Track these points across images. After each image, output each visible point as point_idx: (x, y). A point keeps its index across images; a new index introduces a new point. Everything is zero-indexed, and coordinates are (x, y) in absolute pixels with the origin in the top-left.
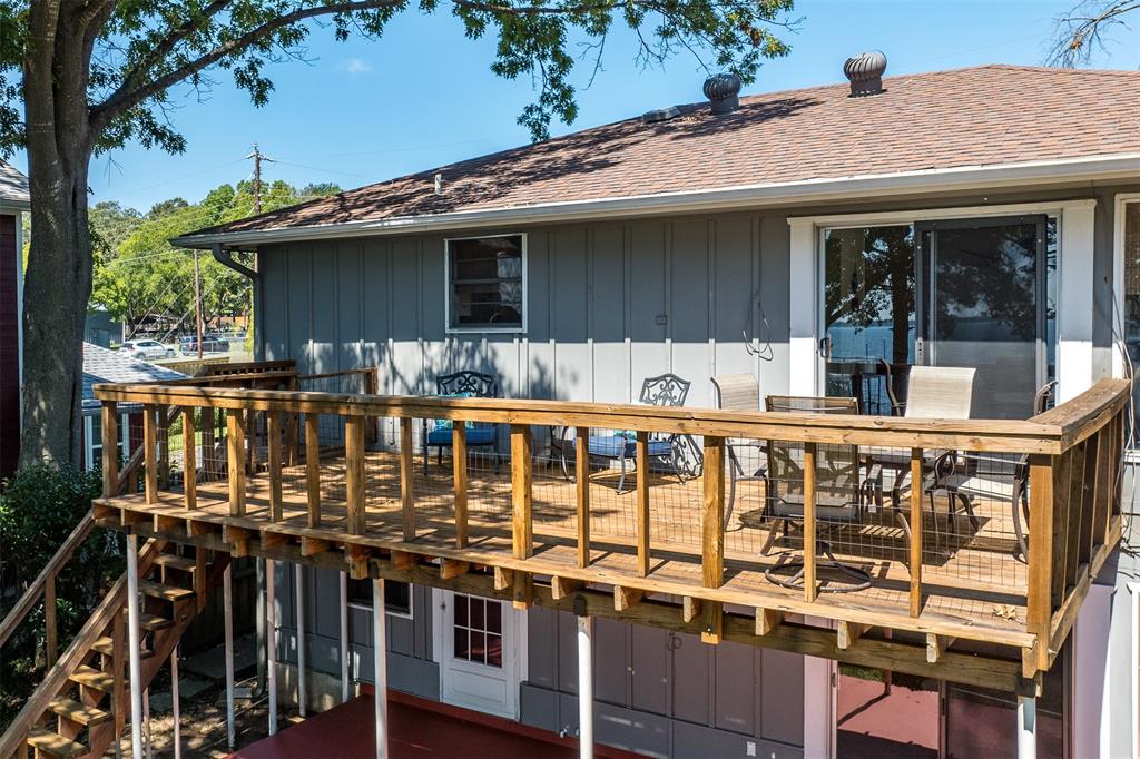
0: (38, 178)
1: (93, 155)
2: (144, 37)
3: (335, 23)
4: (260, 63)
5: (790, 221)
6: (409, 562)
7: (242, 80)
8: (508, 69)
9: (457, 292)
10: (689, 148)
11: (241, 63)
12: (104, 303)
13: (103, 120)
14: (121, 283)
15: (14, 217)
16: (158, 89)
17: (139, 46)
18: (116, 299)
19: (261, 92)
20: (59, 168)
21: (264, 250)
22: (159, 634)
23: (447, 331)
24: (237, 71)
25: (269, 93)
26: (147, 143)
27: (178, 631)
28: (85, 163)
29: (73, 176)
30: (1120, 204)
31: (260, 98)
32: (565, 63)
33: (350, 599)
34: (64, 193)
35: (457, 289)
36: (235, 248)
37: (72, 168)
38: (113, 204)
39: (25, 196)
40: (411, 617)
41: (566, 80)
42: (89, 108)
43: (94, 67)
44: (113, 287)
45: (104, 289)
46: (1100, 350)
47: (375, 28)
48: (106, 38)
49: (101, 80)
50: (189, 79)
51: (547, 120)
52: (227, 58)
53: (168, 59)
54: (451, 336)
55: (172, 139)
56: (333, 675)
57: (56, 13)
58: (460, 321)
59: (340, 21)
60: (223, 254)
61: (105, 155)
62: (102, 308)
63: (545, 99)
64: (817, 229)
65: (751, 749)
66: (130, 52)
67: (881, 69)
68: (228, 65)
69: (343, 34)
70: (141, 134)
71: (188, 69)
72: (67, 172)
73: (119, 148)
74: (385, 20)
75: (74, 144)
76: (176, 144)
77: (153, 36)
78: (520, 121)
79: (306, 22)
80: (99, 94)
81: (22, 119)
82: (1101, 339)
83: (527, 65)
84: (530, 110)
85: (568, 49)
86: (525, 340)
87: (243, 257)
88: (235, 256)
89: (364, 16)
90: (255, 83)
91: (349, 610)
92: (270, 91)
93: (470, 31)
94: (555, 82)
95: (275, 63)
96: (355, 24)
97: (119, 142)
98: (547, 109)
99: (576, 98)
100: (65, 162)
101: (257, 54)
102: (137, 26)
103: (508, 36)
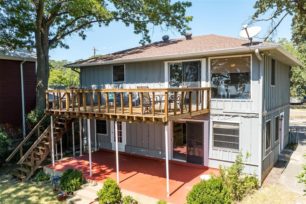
0: (38, 54)
1: (50, 50)
2: (61, 26)
3: (98, 24)
4: (83, 32)
5: (165, 62)
6: (92, 115)
7: (80, 35)
8: (137, 32)
9: (114, 75)
10: (162, 48)
11: (80, 31)
12: (64, 84)
13: (52, 43)
14: (68, 79)
15: (35, 62)
16: (63, 36)
17: (60, 28)
18: (66, 83)
19: (84, 37)
20: (42, 52)
21: (81, 68)
22: (58, 135)
23: (113, 82)
24: (79, 33)
25: (86, 38)
26: (61, 47)
27: (61, 135)
28: (48, 51)
29: (45, 54)
30: (209, 59)
31: (84, 38)
32: (147, 31)
33: (97, 133)
34: (43, 57)
35: (114, 74)
36: (76, 67)
37: (45, 52)
38: (66, 60)
39: (36, 58)
40: (107, 135)
41: (148, 35)
42: (49, 40)
43: (50, 32)
44: (66, 80)
45: (63, 81)
46: (207, 83)
47: (107, 25)
48: (53, 26)
49: (52, 35)
50: (69, 35)
51: (145, 43)
52: (76, 31)
53: (66, 30)
54: (113, 83)
55: (66, 46)
56: (94, 147)
57: (41, 23)
58: (115, 80)
59: (100, 23)
60: (73, 69)
61: (52, 49)
62: (63, 85)
63: (144, 39)
64: (168, 63)
65: (160, 153)
66: (58, 29)
67: (191, 35)
68: (77, 32)
69: (100, 26)
70: (60, 45)
71: (69, 33)
72: (44, 53)
73: (55, 48)
74: (109, 23)
75: (45, 47)
76: (67, 47)
77: (63, 26)
78: (139, 43)
79: (92, 24)
80: (51, 38)
81: (35, 43)
82: (207, 81)
83: (140, 32)
84: (141, 41)
85: (147, 29)
86: (125, 84)
87: (77, 69)
88: (75, 69)
89: (104, 23)
90: (83, 35)
91: (97, 135)
92: (86, 37)
93: (127, 25)
94: (146, 35)
95: (87, 31)
96: (102, 24)
97: (55, 47)
98: (145, 41)
99: (150, 38)
100: (44, 51)
101: (83, 30)
102: (59, 24)
103: (136, 26)
